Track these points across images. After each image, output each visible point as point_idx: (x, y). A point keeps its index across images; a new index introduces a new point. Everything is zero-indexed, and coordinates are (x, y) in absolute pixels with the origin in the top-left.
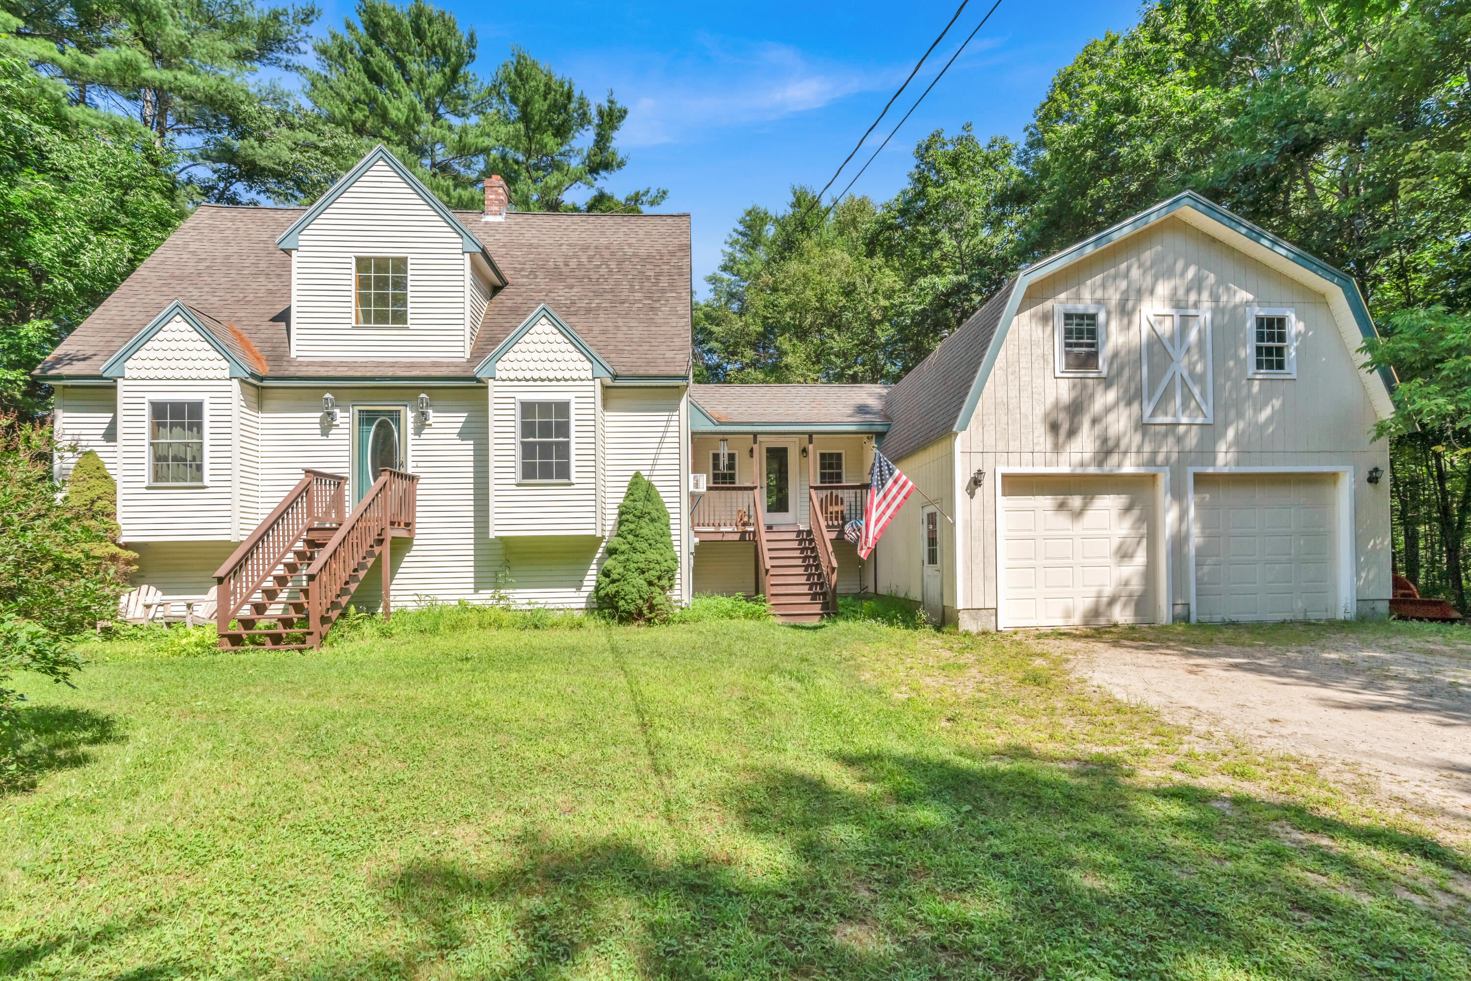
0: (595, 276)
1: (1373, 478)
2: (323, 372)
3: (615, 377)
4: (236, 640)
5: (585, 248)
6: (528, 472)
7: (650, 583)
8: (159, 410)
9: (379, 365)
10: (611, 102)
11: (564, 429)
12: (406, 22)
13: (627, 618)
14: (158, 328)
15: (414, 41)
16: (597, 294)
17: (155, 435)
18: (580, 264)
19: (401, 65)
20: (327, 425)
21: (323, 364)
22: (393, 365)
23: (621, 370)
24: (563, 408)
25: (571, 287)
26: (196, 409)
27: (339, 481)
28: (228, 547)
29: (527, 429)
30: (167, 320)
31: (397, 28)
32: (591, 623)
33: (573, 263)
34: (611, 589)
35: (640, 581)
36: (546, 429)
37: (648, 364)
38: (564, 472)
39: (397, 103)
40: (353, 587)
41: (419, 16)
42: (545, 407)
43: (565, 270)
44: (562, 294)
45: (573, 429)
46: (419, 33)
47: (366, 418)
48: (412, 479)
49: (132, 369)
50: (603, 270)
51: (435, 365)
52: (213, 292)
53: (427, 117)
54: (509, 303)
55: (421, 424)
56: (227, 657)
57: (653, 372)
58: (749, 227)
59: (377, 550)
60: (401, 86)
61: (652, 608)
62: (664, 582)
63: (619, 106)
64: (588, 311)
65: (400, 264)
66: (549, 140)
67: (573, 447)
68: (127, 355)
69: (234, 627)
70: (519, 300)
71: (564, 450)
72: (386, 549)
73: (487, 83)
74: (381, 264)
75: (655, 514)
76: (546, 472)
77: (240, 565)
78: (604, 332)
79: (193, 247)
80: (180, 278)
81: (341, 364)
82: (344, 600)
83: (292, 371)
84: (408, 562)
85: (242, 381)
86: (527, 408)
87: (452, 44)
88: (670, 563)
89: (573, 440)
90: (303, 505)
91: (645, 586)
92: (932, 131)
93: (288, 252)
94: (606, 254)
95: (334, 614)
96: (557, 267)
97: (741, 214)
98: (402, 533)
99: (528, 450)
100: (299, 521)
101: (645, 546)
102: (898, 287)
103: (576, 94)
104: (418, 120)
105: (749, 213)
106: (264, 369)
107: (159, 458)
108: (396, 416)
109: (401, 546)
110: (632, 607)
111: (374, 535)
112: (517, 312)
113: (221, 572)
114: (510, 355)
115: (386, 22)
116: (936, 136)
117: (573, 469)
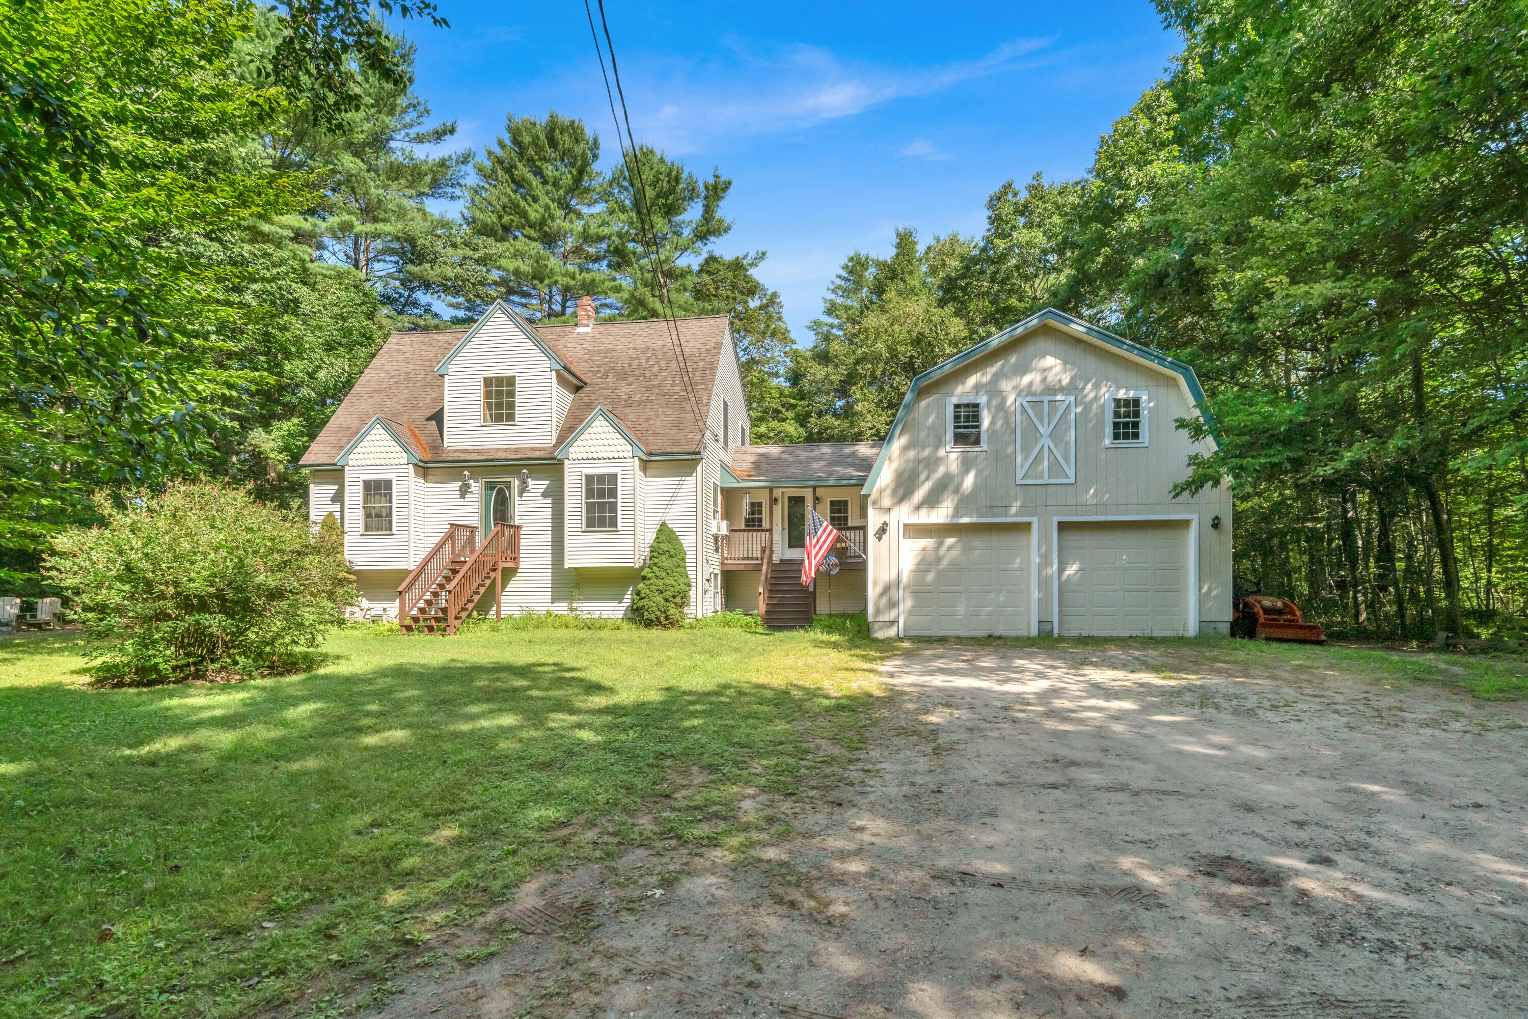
0: (648, 374)
1: (1216, 524)
2: (463, 457)
3: (651, 454)
4: (409, 629)
5: (645, 351)
6: (590, 523)
7: (667, 600)
8: (367, 485)
9: (498, 450)
10: (717, 177)
11: (613, 493)
12: (542, 137)
13: (649, 624)
14: (367, 433)
15: (549, 151)
16: (648, 389)
17: (365, 502)
18: (640, 364)
19: (538, 172)
20: (464, 491)
21: (463, 451)
22: (506, 450)
23: (653, 449)
24: (613, 477)
25: (630, 384)
26: (388, 484)
27: (472, 529)
28: (407, 572)
29: (589, 493)
30: (371, 428)
31: (535, 143)
32: (625, 625)
33: (635, 366)
34: (640, 604)
35: (659, 599)
36: (601, 494)
37: (675, 443)
38: (613, 523)
39: (536, 206)
40: (476, 598)
41: (553, 130)
42: (601, 478)
43: (628, 370)
44: (624, 390)
45: (619, 492)
46: (553, 143)
47: (490, 486)
48: (518, 527)
49: (353, 459)
50: (656, 369)
51: (533, 449)
52: (398, 402)
53: (559, 213)
54: (586, 400)
55: (523, 489)
56: (405, 637)
57: (676, 450)
58: (851, 272)
59: (492, 575)
60: (539, 190)
61: (667, 618)
62: (678, 600)
63: (723, 179)
64: (640, 403)
65: (511, 381)
66: (659, 221)
67: (619, 505)
68: (350, 451)
69: (408, 622)
70: (593, 397)
71: (613, 507)
72: (498, 575)
73: (609, 176)
74: (500, 381)
75: (672, 552)
76: (602, 523)
77: (412, 584)
78: (647, 420)
79: (387, 367)
80: (379, 391)
81: (474, 451)
82: (470, 606)
83: (445, 456)
84: (513, 584)
85: (415, 465)
86: (589, 478)
87: (578, 149)
88: (683, 587)
89: (619, 500)
90: (448, 545)
91: (662, 602)
92: (1003, 182)
93: (442, 376)
94: (660, 356)
95: (464, 614)
96: (623, 368)
97: (844, 260)
98: (511, 565)
99: (590, 507)
100: (446, 556)
101: (664, 574)
102: (963, 335)
103: (684, 176)
104: (552, 218)
105: (851, 259)
106: (428, 457)
107: (368, 515)
108: (508, 484)
109: (509, 574)
110: (653, 617)
111: (490, 566)
112: (590, 406)
113: (401, 588)
114: (578, 443)
115: (527, 139)
116: (1008, 187)
117: (619, 521)
